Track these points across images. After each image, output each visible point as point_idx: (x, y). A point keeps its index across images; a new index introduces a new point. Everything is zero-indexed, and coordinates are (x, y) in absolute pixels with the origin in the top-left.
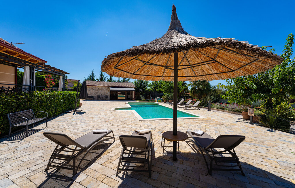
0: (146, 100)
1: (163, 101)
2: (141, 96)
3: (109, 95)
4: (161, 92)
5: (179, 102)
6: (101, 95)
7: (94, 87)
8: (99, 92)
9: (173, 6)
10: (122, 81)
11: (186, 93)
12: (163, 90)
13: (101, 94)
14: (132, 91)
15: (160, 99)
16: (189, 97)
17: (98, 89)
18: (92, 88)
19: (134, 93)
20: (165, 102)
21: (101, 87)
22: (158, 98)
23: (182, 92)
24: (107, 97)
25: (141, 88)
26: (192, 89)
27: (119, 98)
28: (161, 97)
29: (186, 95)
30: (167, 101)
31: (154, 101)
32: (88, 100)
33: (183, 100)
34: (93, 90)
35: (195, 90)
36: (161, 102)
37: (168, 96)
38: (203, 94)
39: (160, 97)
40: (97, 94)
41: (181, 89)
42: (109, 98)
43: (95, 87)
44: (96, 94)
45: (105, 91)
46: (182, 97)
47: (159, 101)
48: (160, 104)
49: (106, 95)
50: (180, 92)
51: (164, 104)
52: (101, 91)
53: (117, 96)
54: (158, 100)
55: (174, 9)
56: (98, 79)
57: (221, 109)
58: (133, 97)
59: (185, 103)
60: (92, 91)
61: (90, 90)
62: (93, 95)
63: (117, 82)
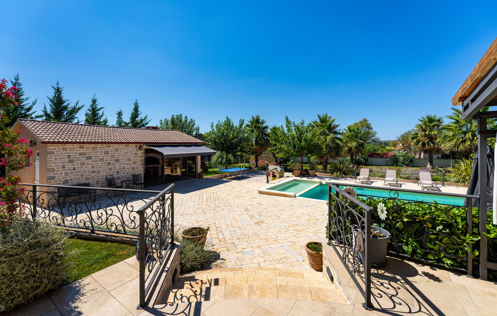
3: (141, 170)
6: (116, 176)
7: (87, 149)
8: (109, 164)
13: (118, 172)
17: (107, 152)
18: (82, 151)
21: (116, 146)
24: (134, 179)
34: (84, 160)
40: (103, 174)
43: (93, 149)
44: (98, 172)
45: (129, 160)
49: (133, 172)
52: (117, 161)
56: (47, 115)
60: (83, 164)
61: (71, 161)
62: (85, 181)
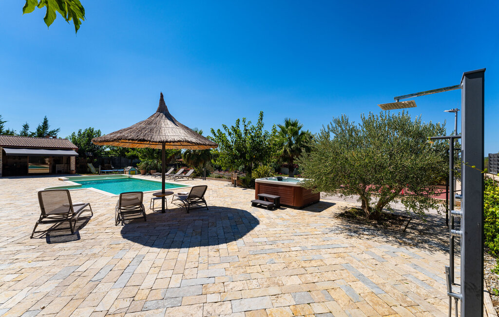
0: (104, 172)
1: (139, 173)
2: (90, 165)
4: (134, 157)
5: (167, 172)
9: (161, 94)
10: (33, 134)
11: (178, 159)
12: (140, 155)
14: (69, 157)
15: (133, 169)
16: (181, 165)
19: (73, 160)
20: (144, 174)
22: (130, 167)
23: (171, 157)
25: (90, 151)
26: (185, 153)
27: (31, 171)
28: (136, 166)
29: (179, 161)
30: (147, 172)
31: (123, 172)
33: (172, 169)
35: (190, 154)
36: (136, 174)
37: (147, 164)
38: (201, 161)
39: (134, 165)
41: (169, 154)
46: (171, 165)
47: (132, 172)
48: (134, 176)
50: (168, 157)
51: (143, 176)
53: (26, 168)
54: (129, 171)
55: (162, 96)
57: (220, 177)
58: (73, 167)
59: (175, 173)
63: (21, 136)
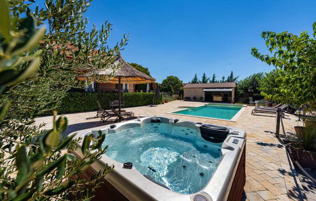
2: (251, 98)
3: (204, 96)
6: (196, 96)
8: (195, 93)
17: (194, 90)
18: (189, 90)
24: (202, 98)
27: (214, 100)
32: (186, 101)
40: (193, 96)
42: (204, 99)
43: (191, 89)
45: (200, 93)
49: (201, 96)
52: (197, 93)
53: (212, 98)
54: (258, 103)
58: (233, 98)
60: (189, 93)
62: (189, 97)
